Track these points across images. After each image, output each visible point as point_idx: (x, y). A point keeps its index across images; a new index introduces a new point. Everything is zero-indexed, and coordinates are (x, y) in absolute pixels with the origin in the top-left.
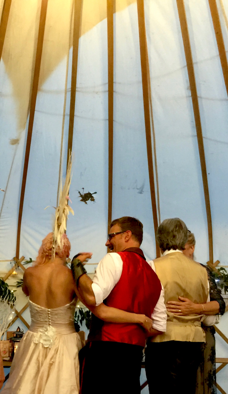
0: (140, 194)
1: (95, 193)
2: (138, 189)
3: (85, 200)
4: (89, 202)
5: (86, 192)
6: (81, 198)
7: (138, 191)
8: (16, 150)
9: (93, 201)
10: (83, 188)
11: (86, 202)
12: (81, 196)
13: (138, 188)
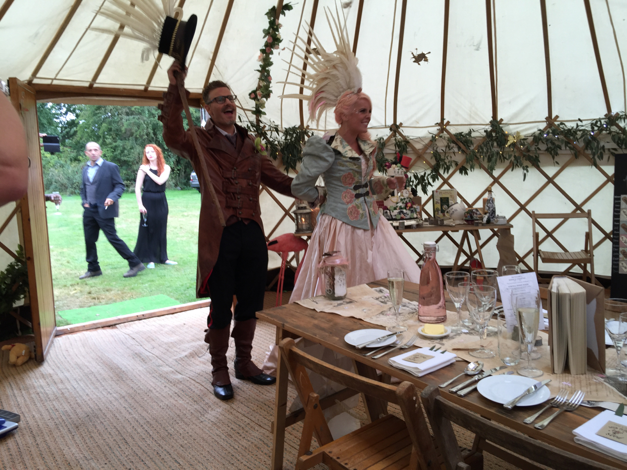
0: (478, 51)
1: (429, 53)
2: (474, 46)
3: (418, 60)
5: (419, 52)
6: (414, 59)
7: (475, 47)
8: (348, 13)
10: (417, 49)
11: (420, 63)
12: (414, 57)
13: (475, 44)
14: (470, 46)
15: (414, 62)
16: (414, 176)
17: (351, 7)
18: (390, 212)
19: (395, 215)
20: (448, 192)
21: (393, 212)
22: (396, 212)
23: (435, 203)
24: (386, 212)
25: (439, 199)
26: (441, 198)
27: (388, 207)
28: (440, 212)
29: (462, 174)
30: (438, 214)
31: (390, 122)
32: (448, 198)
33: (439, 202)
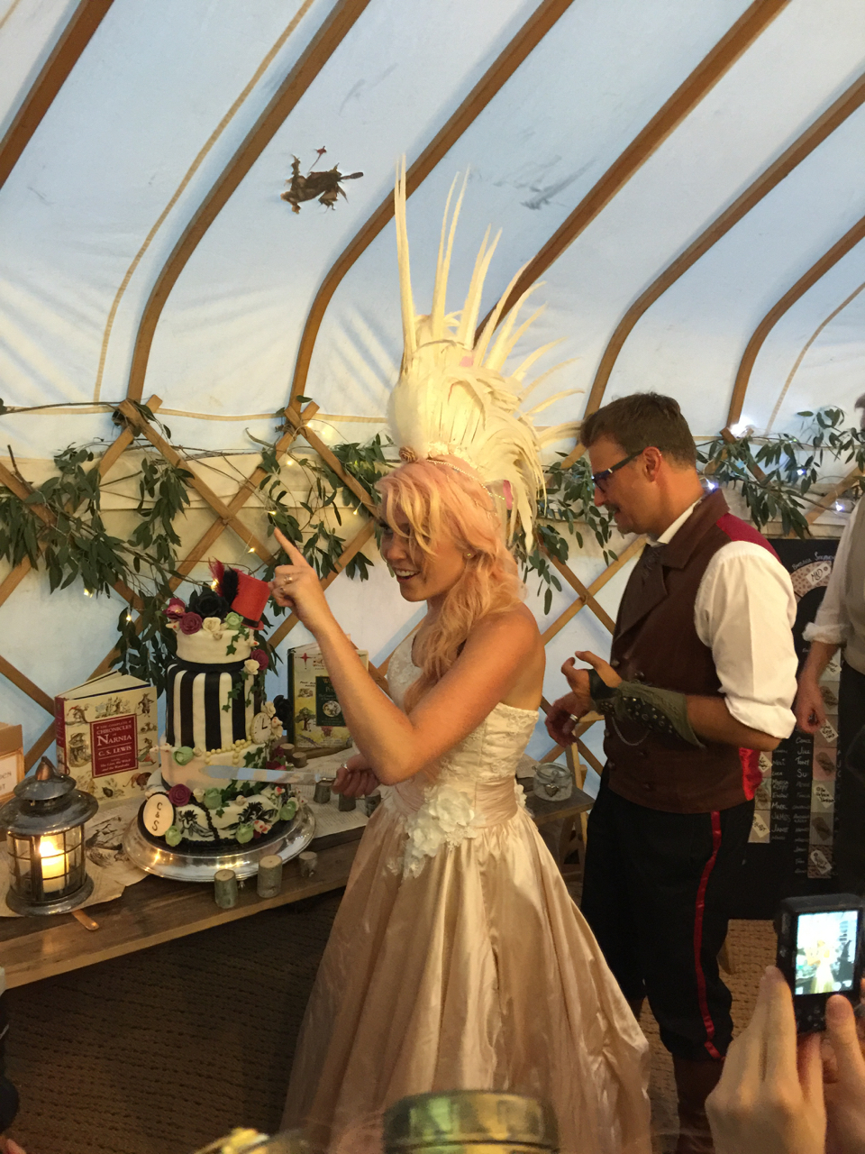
1: (358, 175)
2: (535, 189)
3: (301, 195)
4: (311, 206)
6: (288, 189)
9: (324, 205)
10: (320, 152)
11: (299, 204)
12: (295, 179)
13: (543, 185)
14: (522, 186)
15: (285, 196)
19: (230, 827)
23: (297, 693)
25: (314, 681)
26: (319, 679)
31: (115, 390)
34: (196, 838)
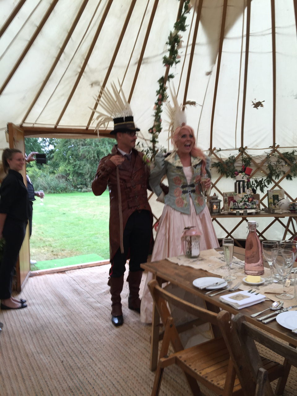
1: (264, 101)
2: (294, 96)
3: (257, 106)
4: (259, 107)
5: (257, 101)
6: (254, 106)
8: (209, 79)
10: (255, 99)
12: (254, 104)
14: (291, 96)
15: (254, 107)
16: (255, 180)
17: (211, 74)
18: (238, 204)
19: (241, 206)
20: (278, 191)
21: (239, 204)
22: (242, 204)
23: (269, 198)
24: (235, 204)
25: (272, 196)
26: (273, 195)
27: (237, 201)
28: (272, 204)
29: (288, 180)
30: (271, 206)
31: (239, 146)
32: (278, 195)
33: (272, 197)
34: (236, 208)
